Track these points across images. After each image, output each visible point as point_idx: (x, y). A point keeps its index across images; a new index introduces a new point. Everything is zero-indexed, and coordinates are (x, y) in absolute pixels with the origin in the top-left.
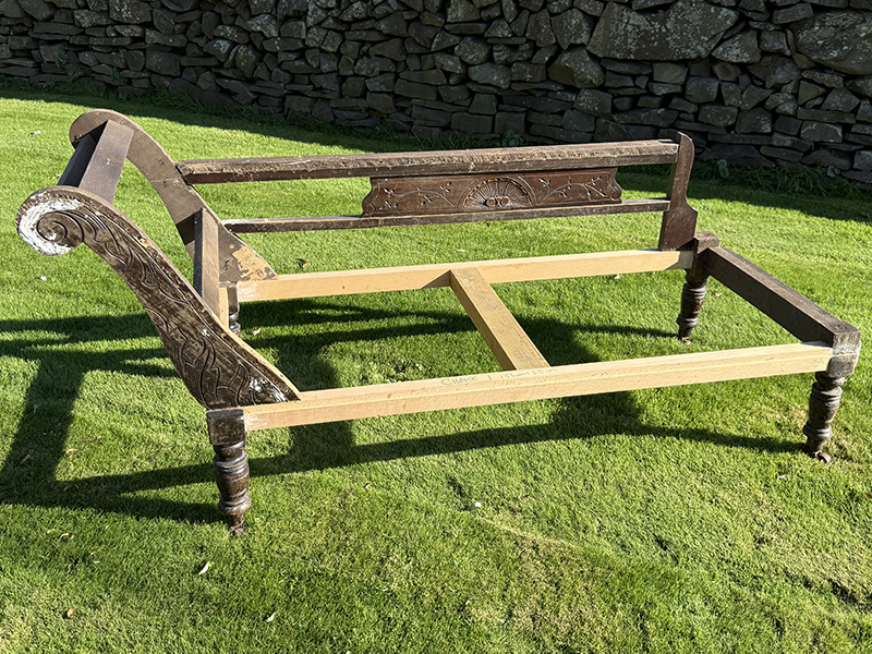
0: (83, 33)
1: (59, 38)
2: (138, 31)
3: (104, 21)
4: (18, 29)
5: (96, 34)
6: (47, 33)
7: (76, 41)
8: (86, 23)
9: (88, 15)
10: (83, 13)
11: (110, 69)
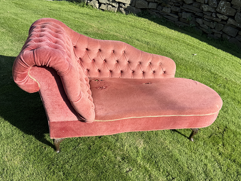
0: (202, 13)
1: (191, 11)
2: (226, 18)
3: (213, 11)
4: (177, 4)
5: (208, 14)
6: (187, 9)
7: (199, 14)
8: (205, 10)
9: (207, 7)
10: (206, 6)
11: (207, 27)
